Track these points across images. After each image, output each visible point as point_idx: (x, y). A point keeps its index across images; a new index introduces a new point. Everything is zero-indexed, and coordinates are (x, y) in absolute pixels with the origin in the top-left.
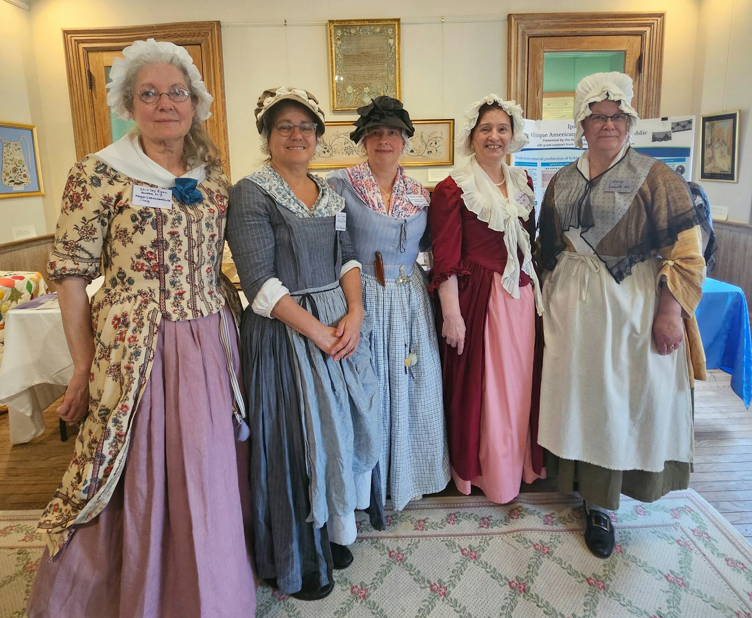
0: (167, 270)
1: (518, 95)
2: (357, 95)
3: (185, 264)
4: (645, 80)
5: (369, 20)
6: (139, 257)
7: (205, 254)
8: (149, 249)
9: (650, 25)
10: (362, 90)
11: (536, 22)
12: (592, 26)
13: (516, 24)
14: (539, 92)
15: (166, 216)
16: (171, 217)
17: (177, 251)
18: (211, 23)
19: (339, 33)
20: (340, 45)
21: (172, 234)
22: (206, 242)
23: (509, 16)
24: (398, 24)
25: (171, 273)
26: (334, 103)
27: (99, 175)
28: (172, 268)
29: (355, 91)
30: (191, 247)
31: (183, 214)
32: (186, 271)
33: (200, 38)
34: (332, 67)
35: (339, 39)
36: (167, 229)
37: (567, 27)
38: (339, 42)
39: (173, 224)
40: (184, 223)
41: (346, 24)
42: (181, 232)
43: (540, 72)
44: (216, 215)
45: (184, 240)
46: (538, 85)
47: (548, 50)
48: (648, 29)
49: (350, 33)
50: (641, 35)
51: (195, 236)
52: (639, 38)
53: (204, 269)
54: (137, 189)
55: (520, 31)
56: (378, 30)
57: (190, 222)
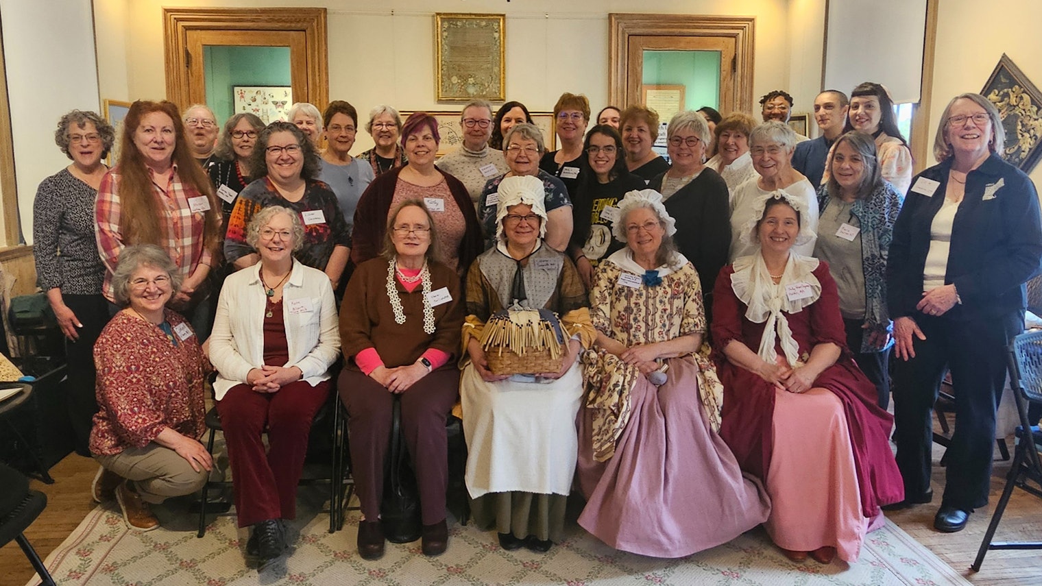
0: (631, 328)
1: (619, 90)
2: (462, 86)
3: (643, 325)
4: (739, 79)
5: (475, 15)
6: (618, 318)
7: (658, 320)
8: (623, 313)
9: (742, 28)
10: (466, 80)
11: (635, 21)
12: (689, 27)
13: (616, 22)
14: (639, 88)
15: (632, 292)
16: (635, 293)
17: (638, 315)
18: (318, 10)
19: (446, 25)
20: (447, 37)
21: (636, 304)
22: (659, 313)
23: (610, 15)
24: (504, 19)
25: (633, 329)
26: (438, 93)
27: (605, 267)
28: (634, 326)
29: (459, 81)
30: (647, 314)
31: (644, 292)
32: (643, 330)
33: (305, 24)
34: (438, 57)
35: (445, 31)
36: (633, 300)
37: (664, 27)
38: (445, 34)
39: (637, 297)
40: (644, 297)
41: (453, 16)
42: (641, 304)
43: (639, 69)
44: (669, 296)
45: (643, 308)
46: (637, 82)
47: (647, 48)
48: (740, 32)
49: (457, 25)
50: (735, 37)
51: (651, 307)
52: (734, 39)
53: (657, 330)
54: (624, 274)
55: (620, 29)
56: (484, 23)
57: (648, 298)
